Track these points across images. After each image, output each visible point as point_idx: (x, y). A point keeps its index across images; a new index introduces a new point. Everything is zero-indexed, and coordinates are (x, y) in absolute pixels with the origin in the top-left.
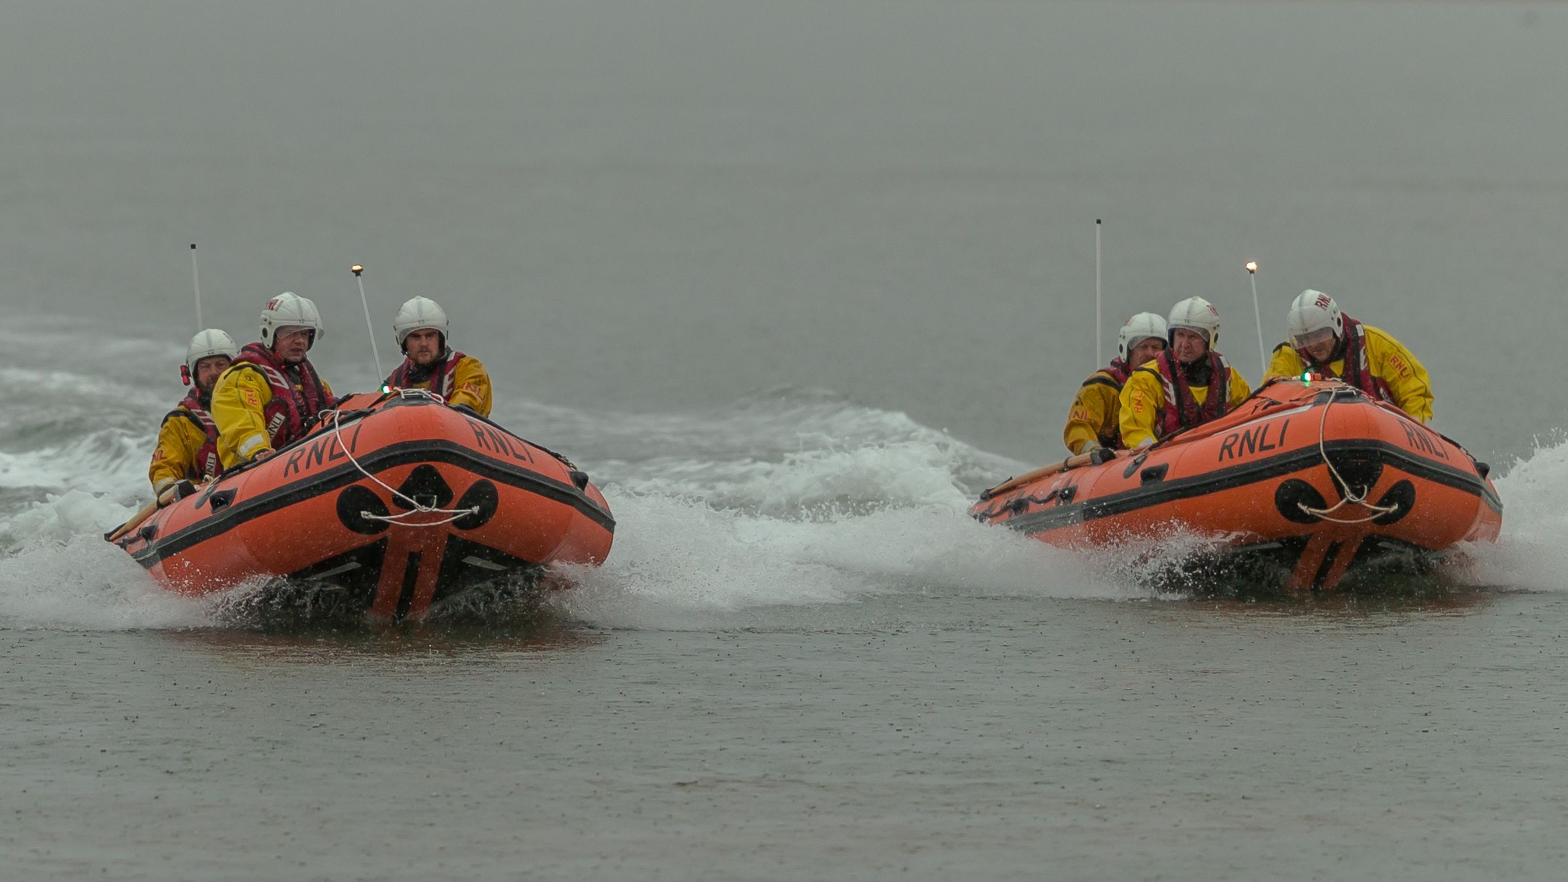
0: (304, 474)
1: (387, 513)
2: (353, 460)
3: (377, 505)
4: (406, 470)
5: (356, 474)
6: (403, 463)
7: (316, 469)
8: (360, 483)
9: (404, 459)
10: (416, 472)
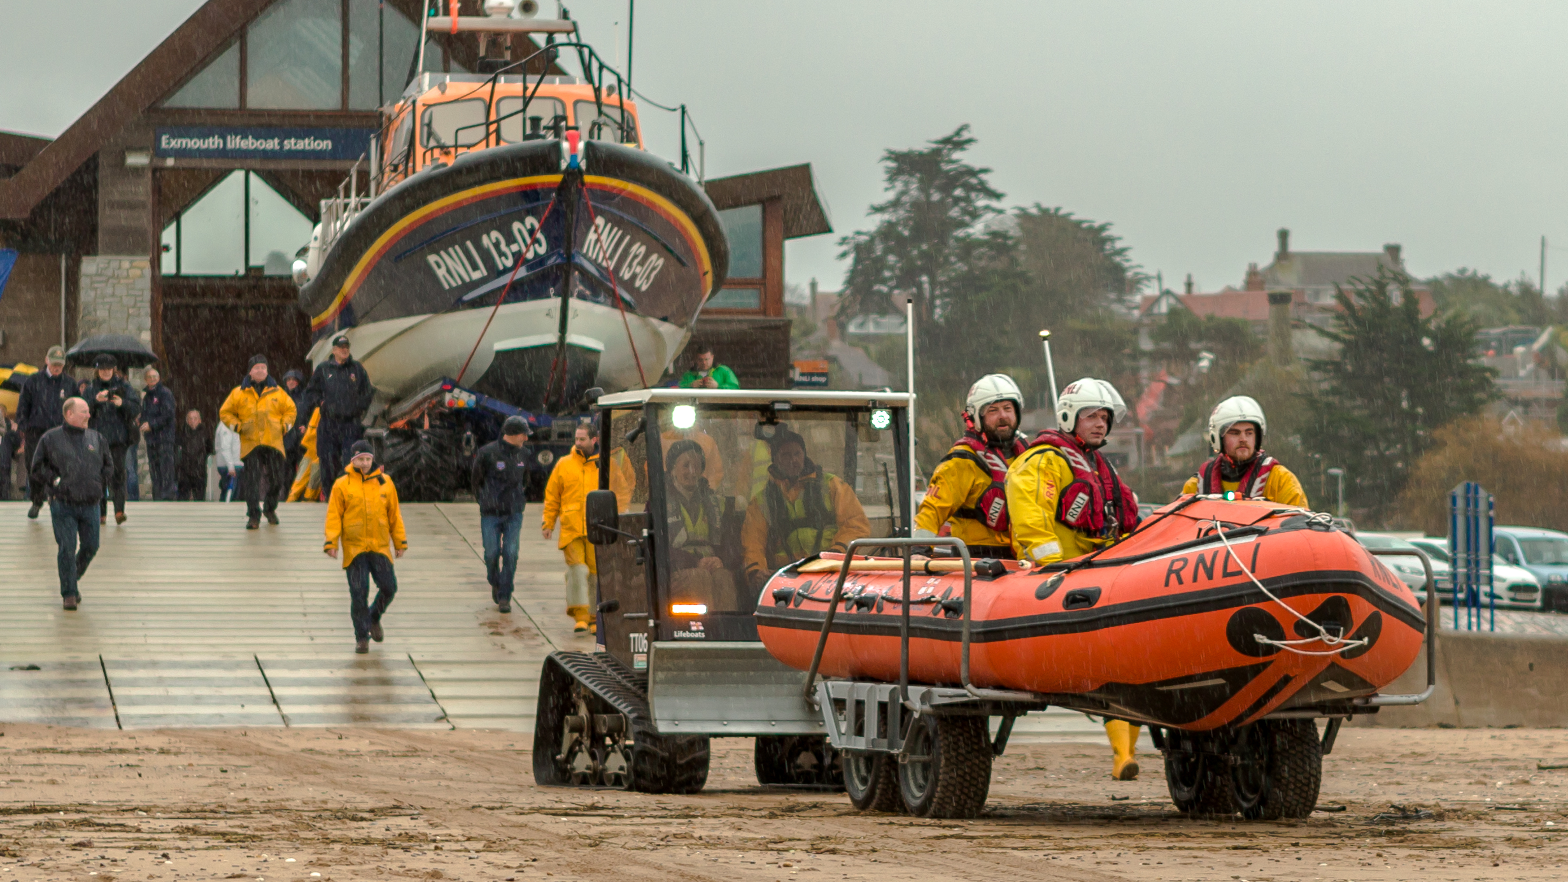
0: (1189, 587)
1: (1282, 637)
2: (1255, 581)
3: (1274, 630)
4: (1321, 598)
5: (1260, 596)
6: (1321, 592)
7: (1204, 584)
8: (1261, 606)
9: (1321, 588)
10: (1328, 602)
